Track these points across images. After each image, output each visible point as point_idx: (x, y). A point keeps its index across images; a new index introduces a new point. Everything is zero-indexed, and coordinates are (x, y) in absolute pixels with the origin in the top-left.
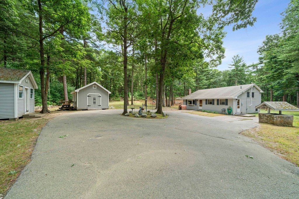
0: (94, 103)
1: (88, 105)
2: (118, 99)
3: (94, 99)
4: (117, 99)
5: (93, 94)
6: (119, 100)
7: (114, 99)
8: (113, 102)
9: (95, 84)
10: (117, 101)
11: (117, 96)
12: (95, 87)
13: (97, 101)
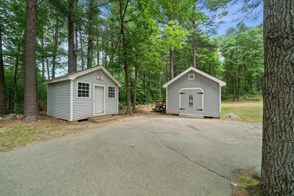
0: (191, 104)
1: (180, 108)
2: (255, 98)
3: (191, 98)
4: (252, 98)
5: (189, 90)
6: (257, 100)
7: (246, 98)
8: (244, 102)
9: (192, 72)
10: (254, 100)
11: (252, 93)
12: (191, 77)
13: (194, 101)
